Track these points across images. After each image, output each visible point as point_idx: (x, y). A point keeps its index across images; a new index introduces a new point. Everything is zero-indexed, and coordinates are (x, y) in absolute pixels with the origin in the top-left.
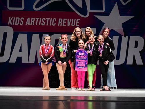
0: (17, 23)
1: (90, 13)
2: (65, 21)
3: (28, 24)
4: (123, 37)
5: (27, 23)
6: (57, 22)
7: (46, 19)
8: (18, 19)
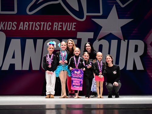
0: (9, 28)
1: (87, 16)
2: (61, 25)
4: (122, 41)
5: (20, 28)
6: (52, 26)
7: (40, 23)
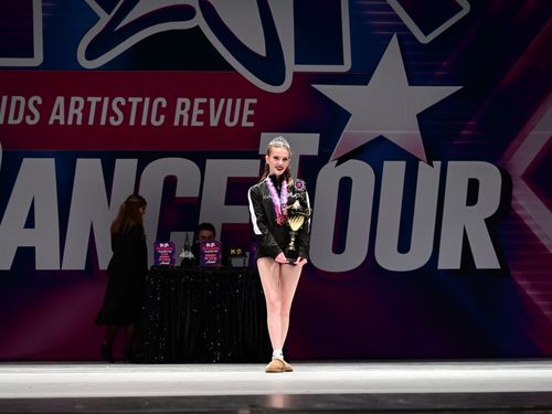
0: (16, 117)
1: (296, 75)
2: (201, 106)
3: (57, 121)
4: (423, 165)
5: (53, 117)
6: (169, 112)
7: (127, 100)
8: (18, 103)
